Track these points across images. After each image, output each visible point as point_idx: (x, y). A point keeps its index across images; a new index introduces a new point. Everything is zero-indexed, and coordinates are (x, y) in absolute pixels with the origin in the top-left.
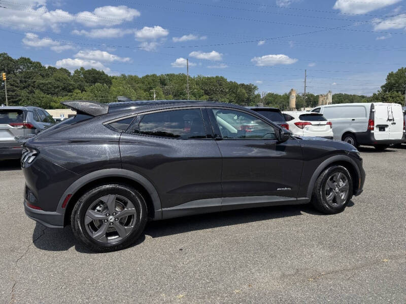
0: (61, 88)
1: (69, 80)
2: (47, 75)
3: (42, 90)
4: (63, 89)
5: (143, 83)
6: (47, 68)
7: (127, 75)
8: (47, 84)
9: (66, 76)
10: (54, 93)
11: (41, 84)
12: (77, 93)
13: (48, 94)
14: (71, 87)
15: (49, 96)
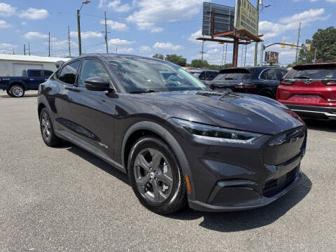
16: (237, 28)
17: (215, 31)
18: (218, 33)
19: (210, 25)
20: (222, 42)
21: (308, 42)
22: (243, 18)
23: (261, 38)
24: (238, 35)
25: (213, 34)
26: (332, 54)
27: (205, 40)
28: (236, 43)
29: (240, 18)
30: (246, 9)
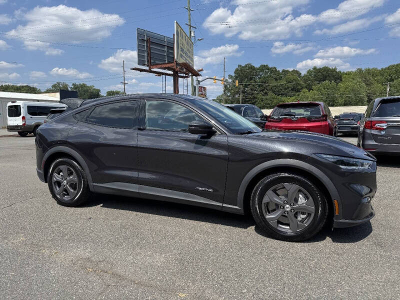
0: (290, 89)
1: (298, 80)
2: (281, 78)
3: (274, 92)
4: (292, 90)
5: (382, 75)
6: (281, 71)
7: (363, 69)
8: (279, 87)
9: (296, 76)
10: (284, 94)
11: (273, 87)
12: (304, 93)
13: (279, 95)
14: (299, 87)
15: (279, 97)
16: (178, 60)
17: (152, 61)
18: (156, 65)
19: (146, 55)
20: (160, 74)
21: (230, 77)
22: (182, 50)
23: (200, 73)
24: (178, 69)
25: (150, 64)
26: (251, 90)
27: (141, 70)
28: (176, 77)
29: (180, 49)
30: (184, 41)
